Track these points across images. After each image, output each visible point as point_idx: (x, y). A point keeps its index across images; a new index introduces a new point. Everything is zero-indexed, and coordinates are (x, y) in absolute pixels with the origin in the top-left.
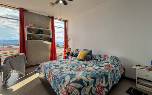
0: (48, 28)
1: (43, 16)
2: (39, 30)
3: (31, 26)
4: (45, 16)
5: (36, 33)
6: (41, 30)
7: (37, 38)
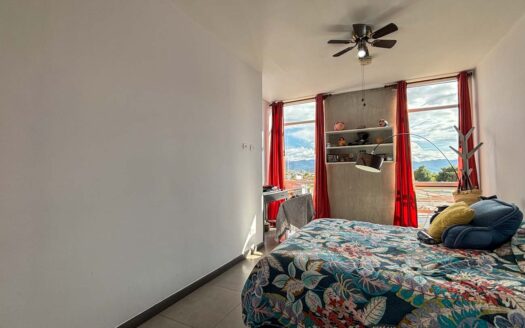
0: (382, 124)
1: (372, 90)
2: (359, 133)
3: (337, 129)
4: (377, 89)
5: (350, 144)
6: (362, 133)
7: (352, 156)
